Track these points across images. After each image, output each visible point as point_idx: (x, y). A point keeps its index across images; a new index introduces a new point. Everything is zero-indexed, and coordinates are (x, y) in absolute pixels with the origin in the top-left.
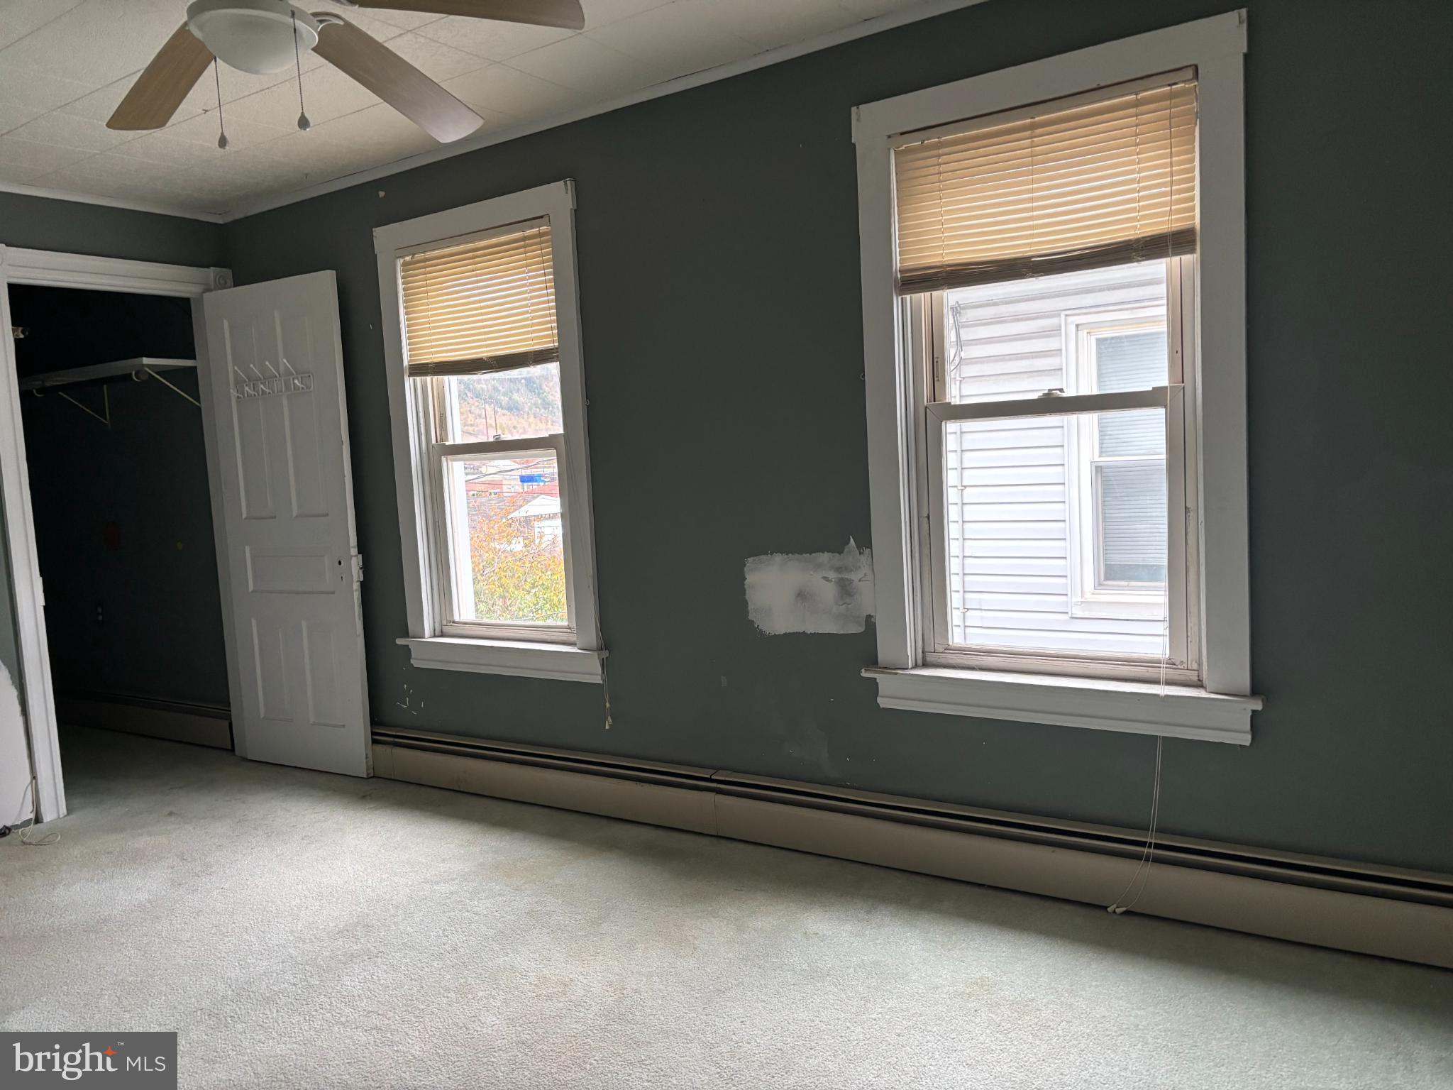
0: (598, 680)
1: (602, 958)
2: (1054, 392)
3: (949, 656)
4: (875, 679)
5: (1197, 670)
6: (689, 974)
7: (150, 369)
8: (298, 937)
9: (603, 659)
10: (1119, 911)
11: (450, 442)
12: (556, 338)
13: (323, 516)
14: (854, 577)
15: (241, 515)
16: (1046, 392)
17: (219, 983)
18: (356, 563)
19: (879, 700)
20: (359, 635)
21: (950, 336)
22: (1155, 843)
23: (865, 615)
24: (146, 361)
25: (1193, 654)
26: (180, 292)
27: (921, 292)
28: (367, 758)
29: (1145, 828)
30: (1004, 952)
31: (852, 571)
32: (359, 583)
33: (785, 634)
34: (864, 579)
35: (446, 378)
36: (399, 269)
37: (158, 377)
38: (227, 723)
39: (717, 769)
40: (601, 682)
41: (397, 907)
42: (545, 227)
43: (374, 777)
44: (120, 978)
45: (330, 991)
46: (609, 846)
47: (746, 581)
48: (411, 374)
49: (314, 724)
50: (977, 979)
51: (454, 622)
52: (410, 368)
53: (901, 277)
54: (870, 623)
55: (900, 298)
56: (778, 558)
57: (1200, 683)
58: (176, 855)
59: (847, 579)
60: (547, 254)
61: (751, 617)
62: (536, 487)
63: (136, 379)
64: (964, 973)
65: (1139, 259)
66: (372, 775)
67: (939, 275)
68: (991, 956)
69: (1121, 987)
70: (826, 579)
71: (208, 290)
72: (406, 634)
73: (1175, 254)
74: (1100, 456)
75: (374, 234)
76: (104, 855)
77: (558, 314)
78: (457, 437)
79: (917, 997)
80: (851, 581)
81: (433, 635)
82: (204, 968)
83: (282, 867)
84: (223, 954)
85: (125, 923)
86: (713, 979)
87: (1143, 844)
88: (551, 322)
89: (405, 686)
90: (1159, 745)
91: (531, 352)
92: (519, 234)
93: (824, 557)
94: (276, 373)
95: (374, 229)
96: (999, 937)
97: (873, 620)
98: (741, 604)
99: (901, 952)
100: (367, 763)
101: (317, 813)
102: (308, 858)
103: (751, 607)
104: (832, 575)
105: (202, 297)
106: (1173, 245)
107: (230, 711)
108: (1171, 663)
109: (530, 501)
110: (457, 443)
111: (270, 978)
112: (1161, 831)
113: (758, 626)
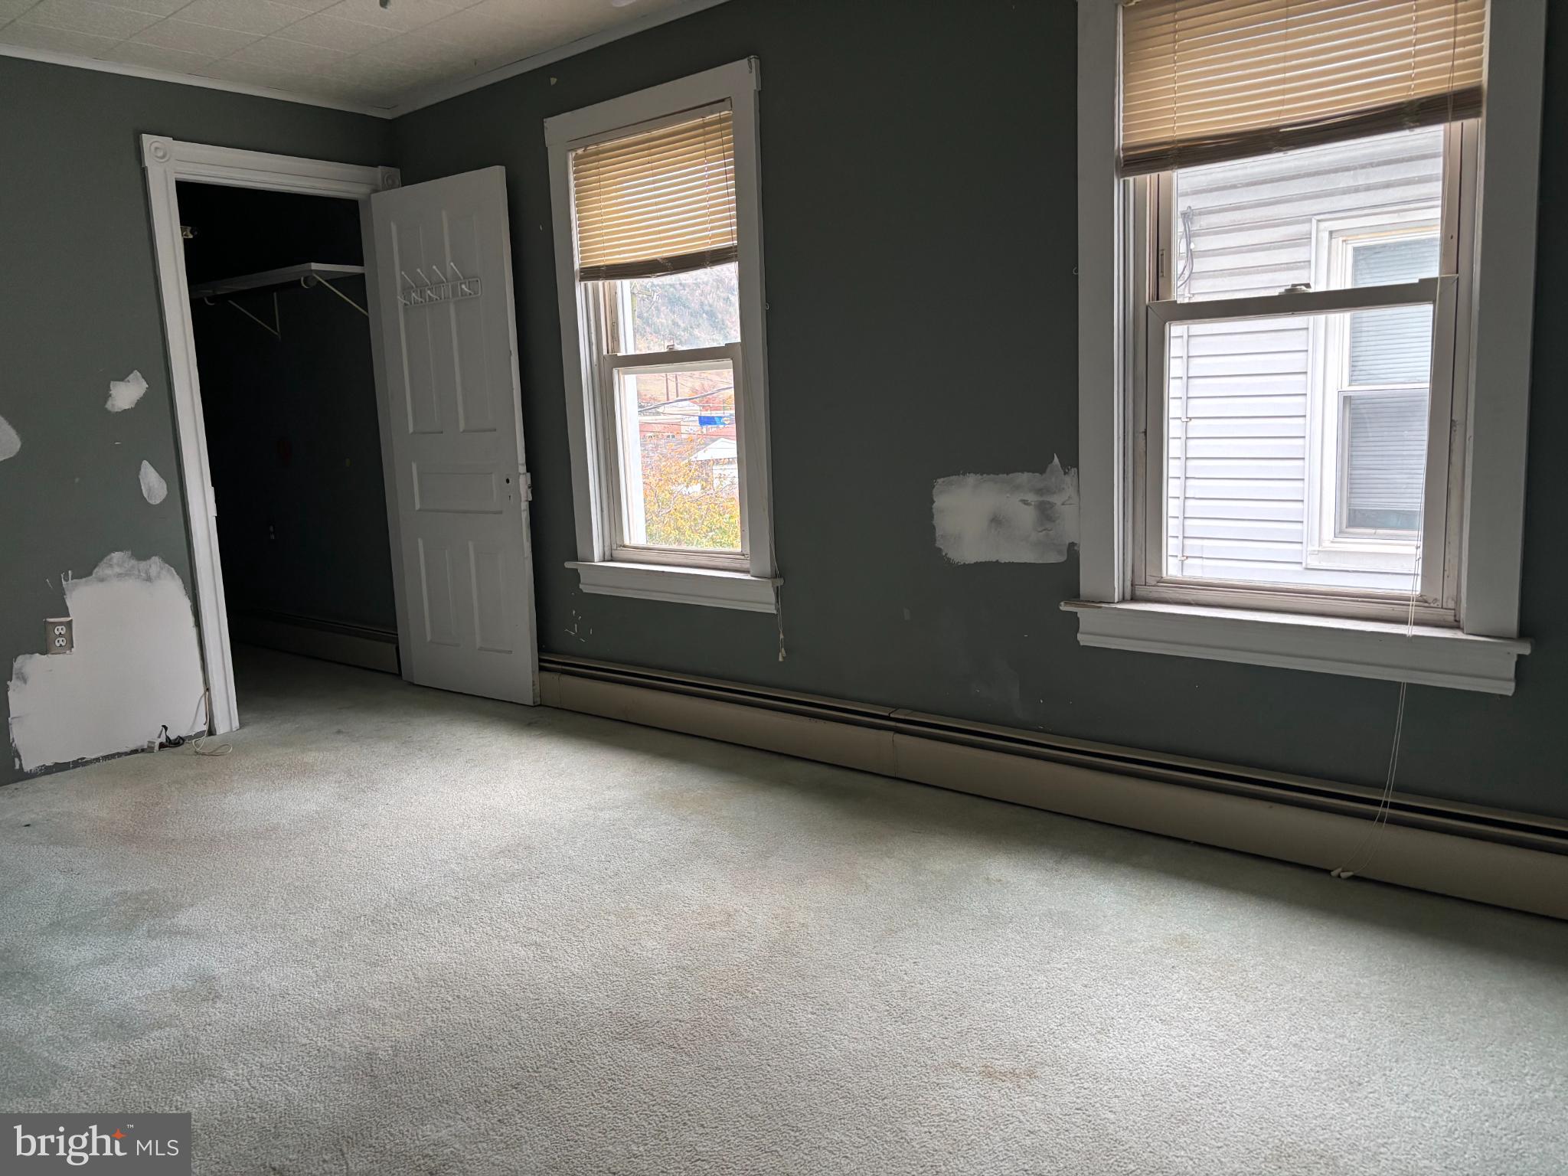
0: (772, 610)
1: (768, 890)
2: (1298, 287)
3: (1160, 589)
4: (1077, 613)
5: (1454, 609)
6: (860, 912)
7: (317, 274)
8: (460, 854)
9: (778, 587)
10: (1343, 875)
11: (622, 353)
12: (735, 236)
13: (490, 430)
14: (1056, 499)
15: (408, 431)
16: (1289, 287)
17: (383, 892)
18: (524, 481)
19: (1079, 637)
20: (527, 558)
21: (1179, 247)
22: (1391, 803)
23: (1067, 543)
24: (315, 266)
25: (1450, 591)
26: (348, 192)
27: (1146, 173)
28: (534, 685)
29: (1380, 786)
30: (1208, 910)
31: (1055, 493)
32: (527, 503)
33: (976, 563)
34: (1068, 502)
35: (618, 282)
36: (571, 163)
37: (327, 285)
38: (394, 646)
39: (897, 707)
40: (775, 612)
41: (559, 831)
42: (727, 112)
43: (540, 705)
44: (287, 882)
45: (491, 906)
46: (782, 782)
47: (934, 505)
48: (582, 279)
49: (481, 649)
50: (1176, 936)
51: (624, 546)
52: (581, 272)
53: (1124, 157)
54: (1073, 551)
55: (1121, 181)
56: (971, 479)
57: (1456, 624)
58: (343, 771)
59: (1049, 503)
60: (728, 142)
61: (938, 544)
62: (715, 429)
63: (303, 285)
64: (1162, 929)
65: (1412, 125)
66: (539, 703)
67: (1169, 153)
68: (1193, 913)
69: (1342, 953)
70: (1025, 502)
71: (376, 191)
72: (575, 558)
73: (1455, 118)
74: (1350, 385)
75: (545, 124)
76: (274, 767)
77: (738, 209)
78: (629, 347)
79: (1108, 949)
80: (1052, 505)
81: (602, 559)
82: (369, 877)
83: (446, 788)
84: (387, 866)
85: (293, 832)
86: (886, 918)
87: (1377, 803)
88: (730, 217)
89: (574, 612)
90: (1403, 693)
91: (708, 251)
92: (699, 121)
93: (1023, 478)
94: (443, 278)
95: (545, 120)
96: (1204, 894)
97: (1076, 548)
98: (927, 529)
99: (1093, 904)
100: (534, 690)
101: (482, 738)
102: (471, 780)
103: (938, 533)
104: (1032, 498)
105: (369, 197)
106: (1454, 107)
107: (397, 635)
108: (1422, 600)
109: (709, 444)
110: (629, 354)
111: (432, 890)
112: (1399, 789)
113: (946, 554)
